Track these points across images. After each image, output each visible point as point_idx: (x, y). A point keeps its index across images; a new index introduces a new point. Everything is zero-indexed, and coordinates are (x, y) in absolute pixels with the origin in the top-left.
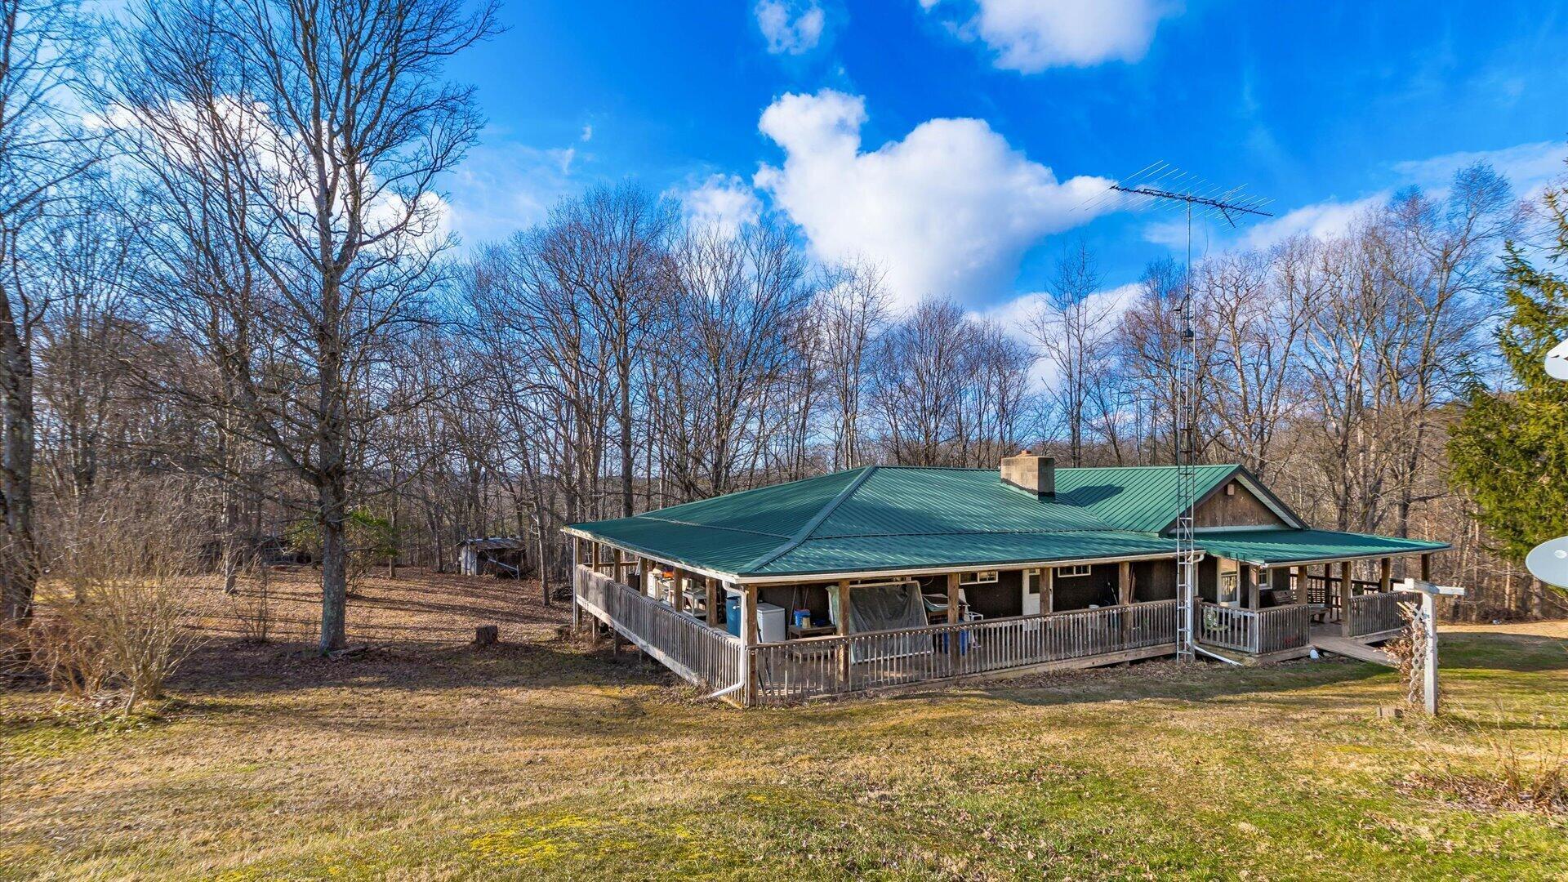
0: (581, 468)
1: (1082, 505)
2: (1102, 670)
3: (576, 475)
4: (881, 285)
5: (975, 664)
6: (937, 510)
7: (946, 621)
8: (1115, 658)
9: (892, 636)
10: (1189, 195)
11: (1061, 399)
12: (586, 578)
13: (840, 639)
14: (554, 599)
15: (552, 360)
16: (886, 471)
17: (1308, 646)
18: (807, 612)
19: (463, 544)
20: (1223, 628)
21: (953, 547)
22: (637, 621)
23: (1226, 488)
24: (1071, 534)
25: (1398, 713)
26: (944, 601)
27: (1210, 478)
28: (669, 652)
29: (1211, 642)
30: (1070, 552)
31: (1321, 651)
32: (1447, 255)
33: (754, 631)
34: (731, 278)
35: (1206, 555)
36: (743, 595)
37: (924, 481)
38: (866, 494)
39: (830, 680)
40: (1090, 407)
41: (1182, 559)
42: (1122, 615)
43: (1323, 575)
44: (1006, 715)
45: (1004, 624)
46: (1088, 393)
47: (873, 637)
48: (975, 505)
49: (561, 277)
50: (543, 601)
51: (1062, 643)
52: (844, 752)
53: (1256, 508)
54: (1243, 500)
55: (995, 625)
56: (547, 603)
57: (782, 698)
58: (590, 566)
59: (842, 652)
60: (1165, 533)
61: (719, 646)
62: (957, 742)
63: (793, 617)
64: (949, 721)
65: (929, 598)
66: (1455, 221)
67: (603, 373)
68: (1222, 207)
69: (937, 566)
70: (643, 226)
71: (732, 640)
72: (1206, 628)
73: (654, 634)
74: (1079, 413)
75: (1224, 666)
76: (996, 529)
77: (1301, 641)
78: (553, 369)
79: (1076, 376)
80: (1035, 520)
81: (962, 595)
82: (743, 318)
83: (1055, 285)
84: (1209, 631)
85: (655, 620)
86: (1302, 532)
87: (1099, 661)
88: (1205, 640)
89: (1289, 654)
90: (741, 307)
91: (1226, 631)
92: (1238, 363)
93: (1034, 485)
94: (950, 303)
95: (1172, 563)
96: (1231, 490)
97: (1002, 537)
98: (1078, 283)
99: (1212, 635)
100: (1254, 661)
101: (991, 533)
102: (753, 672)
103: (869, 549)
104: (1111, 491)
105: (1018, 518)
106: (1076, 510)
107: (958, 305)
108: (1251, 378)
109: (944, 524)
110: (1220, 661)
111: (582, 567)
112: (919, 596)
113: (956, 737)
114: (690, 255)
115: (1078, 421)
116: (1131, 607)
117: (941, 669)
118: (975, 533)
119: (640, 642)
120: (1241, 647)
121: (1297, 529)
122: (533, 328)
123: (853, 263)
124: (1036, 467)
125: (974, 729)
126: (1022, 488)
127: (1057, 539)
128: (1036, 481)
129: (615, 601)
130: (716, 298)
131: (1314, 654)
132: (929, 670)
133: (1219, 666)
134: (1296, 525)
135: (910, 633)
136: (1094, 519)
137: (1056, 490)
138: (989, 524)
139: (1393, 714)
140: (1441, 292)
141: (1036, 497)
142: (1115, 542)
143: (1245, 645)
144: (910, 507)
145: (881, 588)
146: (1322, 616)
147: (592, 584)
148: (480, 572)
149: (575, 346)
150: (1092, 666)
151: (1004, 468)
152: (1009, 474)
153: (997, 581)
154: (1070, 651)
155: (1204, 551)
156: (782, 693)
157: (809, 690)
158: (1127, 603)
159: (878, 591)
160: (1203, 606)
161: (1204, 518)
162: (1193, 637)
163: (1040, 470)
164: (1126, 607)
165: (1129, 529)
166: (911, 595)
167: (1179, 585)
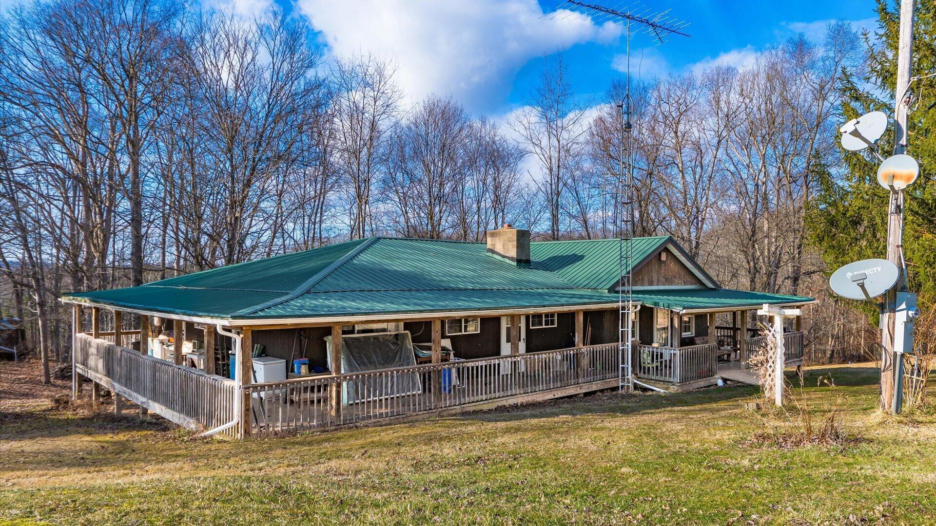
0: (89, 248)
1: (552, 270)
2: (561, 400)
3: (83, 255)
4: (389, 82)
5: (455, 398)
6: (429, 272)
7: (430, 362)
8: (571, 391)
9: (381, 374)
10: (628, 13)
11: (543, 189)
12: (86, 345)
13: (333, 378)
14: (56, 378)
15: (55, 137)
16: (388, 241)
17: (717, 376)
18: (306, 360)
20: (654, 365)
21: (438, 299)
22: (138, 380)
23: (660, 254)
24: (540, 291)
25: (759, 408)
26: (429, 348)
27: (648, 247)
28: (168, 403)
29: (646, 376)
30: (536, 302)
31: (725, 380)
32: (822, 88)
33: (248, 371)
34: (245, 64)
35: (641, 306)
36: (238, 339)
37: (421, 250)
38: (366, 258)
39: (323, 415)
40: (567, 198)
41: (623, 308)
42: (576, 355)
43: (731, 326)
44: (471, 429)
45: (479, 364)
46: (565, 185)
47: (363, 376)
48: (463, 269)
49: (68, 54)
50: (43, 379)
51: (530, 380)
52: (322, 461)
53: (682, 272)
54: (672, 265)
55: (472, 364)
56: (48, 382)
57: (276, 434)
58: (91, 335)
59: (334, 389)
60: (612, 290)
61: (215, 390)
62: (424, 448)
63: (293, 365)
64: (421, 435)
65: (418, 346)
66: (827, 63)
67: (113, 152)
68: (653, 26)
69: (421, 311)
70: (156, 8)
71: (227, 383)
72: (642, 365)
73: (154, 390)
74: (557, 200)
75: (654, 393)
76: (478, 287)
77: (710, 373)
78: (58, 147)
79: (555, 169)
80: (513, 281)
81: (447, 343)
82: (258, 103)
83: (539, 92)
84: (644, 368)
85: (155, 375)
86: (715, 290)
87: (559, 394)
88: (642, 375)
89: (702, 383)
90: (255, 91)
91: (657, 367)
92: (680, 165)
93: (513, 253)
94: (452, 102)
95: (615, 311)
96: (664, 257)
97: (483, 292)
98: (557, 91)
99: (646, 371)
100: (676, 388)
101: (473, 290)
102: (247, 410)
103: (362, 300)
104: (575, 259)
105: (496, 279)
106: (548, 274)
107: (459, 104)
108: (689, 178)
109: (433, 283)
110: (653, 390)
111: (82, 335)
112: (410, 344)
113: (425, 444)
114: (203, 39)
115: (557, 208)
116: (585, 349)
117: (425, 403)
118: (460, 290)
119: (140, 399)
120: (667, 379)
121: (712, 289)
122: (34, 104)
123: (366, 60)
124: (515, 238)
125: (441, 439)
126: (504, 257)
127: (527, 294)
128: (515, 250)
129: (115, 364)
130: (230, 82)
131: (720, 383)
132: (414, 405)
133: (650, 393)
134: (712, 287)
135: (398, 371)
136: (560, 280)
137: (532, 259)
138: (473, 283)
139: (755, 407)
140: (819, 116)
141: (515, 264)
142: (573, 296)
143: (670, 376)
144: (404, 269)
145: (375, 338)
146: (729, 355)
147: (93, 350)
149: (81, 124)
150: (553, 397)
151: (489, 239)
152: (494, 245)
153: (479, 332)
154: (535, 385)
155: (641, 303)
156: (276, 429)
157: (302, 425)
158: (581, 345)
159: (372, 340)
160: (641, 347)
161: (643, 279)
162: (632, 373)
163: (518, 240)
164: (580, 349)
165: (586, 287)
166: (402, 343)
167: (620, 330)
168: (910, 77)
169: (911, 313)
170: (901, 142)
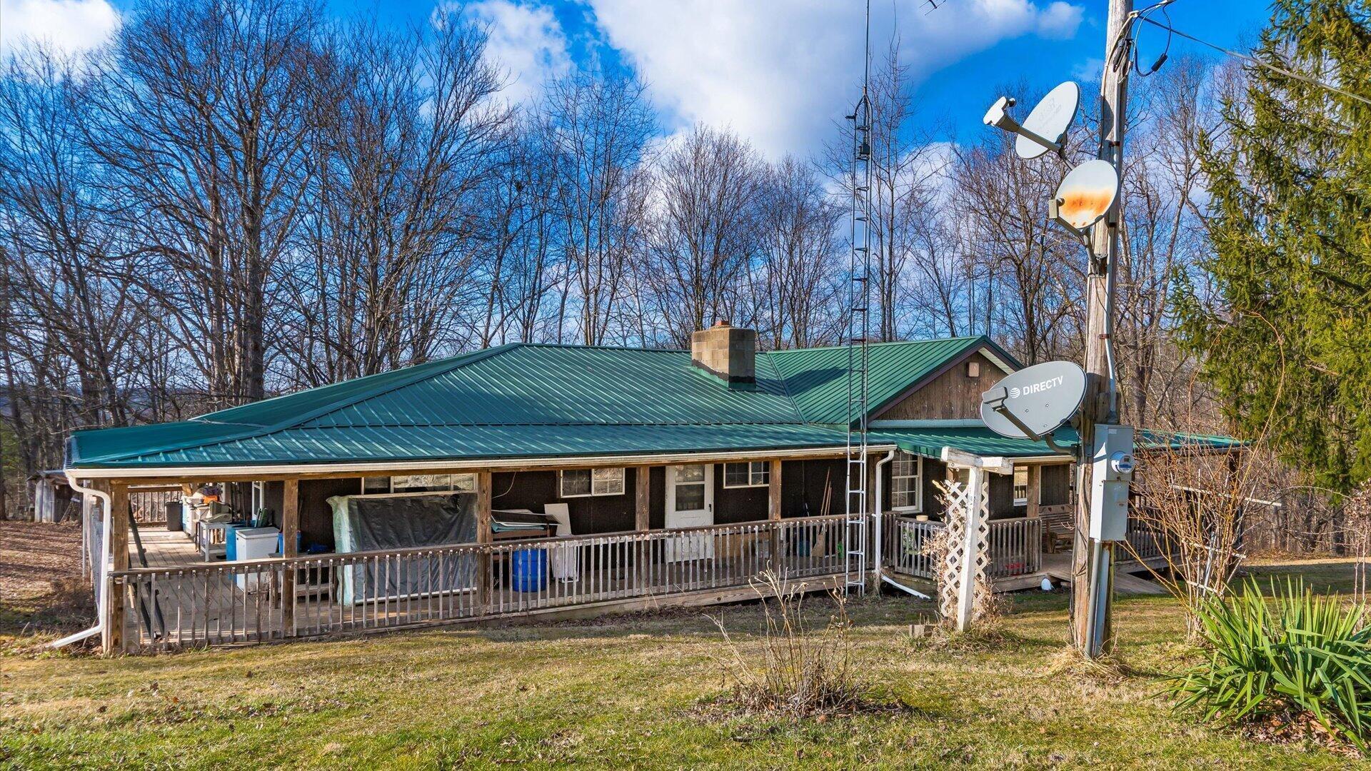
1: (791, 394)
5: (517, 599)
8: (755, 592)
17: (1042, 574)
19: (37, 478)
23: (966, 366)
25: (928, 630)
29: (907, 570)
31: (1056, 581)
33: (122, 550)
35: (895, 452)
39: (258, 621)
55: (552, 545)
57: (170, 648)
72: (902, 551)
75: (910, 598)
77: (1029, 568)
88: (900, 568)
93: (724, 367)
96: (974, 370)
102: (120, 609)
104: (833, 375)
116: (782, 524)
124: (727, 342)
126: (713, 373)
128: (727, 361)
131: (1046, 585)
136: (792, 410)
137: (758, 376)
141: (726, 384)
148: (57, 519)
150: (717, 602)
151: (694, 345)
152: (700, 354)
153: (623, 493)
154: (679, 582)
155: (895, 447)
156: (171, 641)
157: (220, 635)
158: (777, 517)
159: (409, 504)
160: (900, 521)
161: (931, 408)
162: (883, 563)
163: (732, 346)
164: (774, 523)
165: (822, 421)
166: (465, 509)
167: (849, 491)
168: (1126, 13)
169: (1114, 463)
170: (1108, 138)
